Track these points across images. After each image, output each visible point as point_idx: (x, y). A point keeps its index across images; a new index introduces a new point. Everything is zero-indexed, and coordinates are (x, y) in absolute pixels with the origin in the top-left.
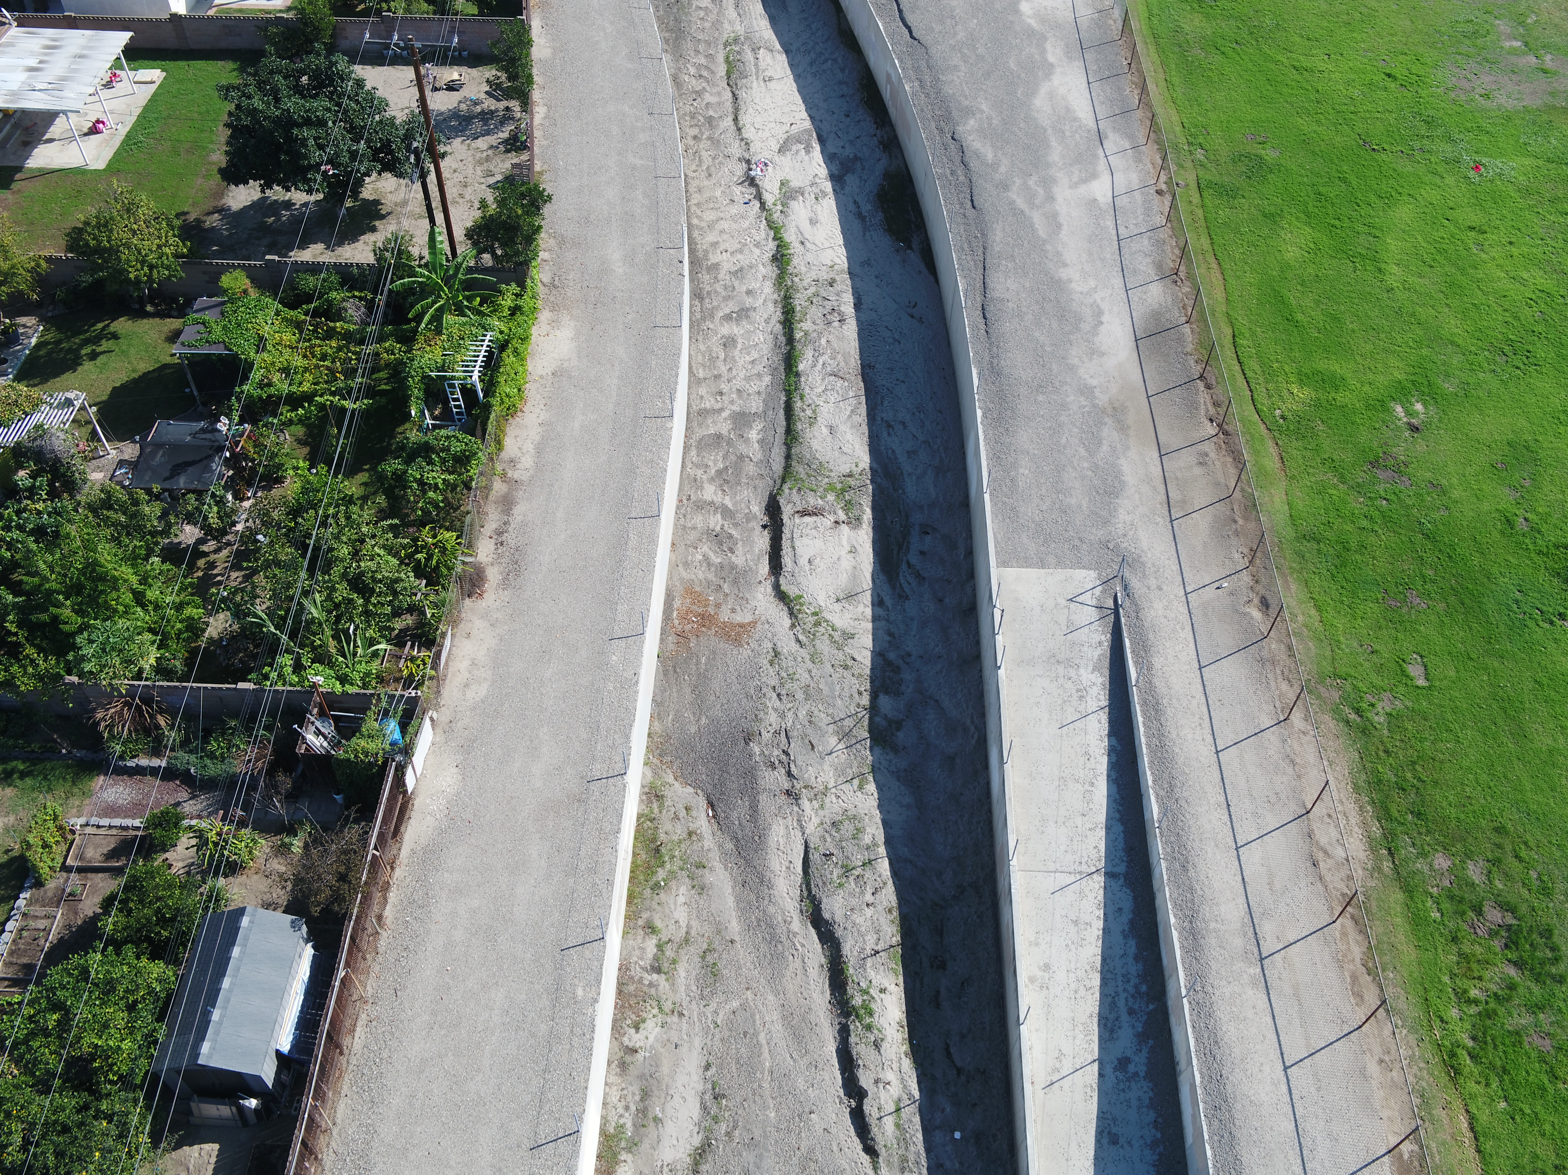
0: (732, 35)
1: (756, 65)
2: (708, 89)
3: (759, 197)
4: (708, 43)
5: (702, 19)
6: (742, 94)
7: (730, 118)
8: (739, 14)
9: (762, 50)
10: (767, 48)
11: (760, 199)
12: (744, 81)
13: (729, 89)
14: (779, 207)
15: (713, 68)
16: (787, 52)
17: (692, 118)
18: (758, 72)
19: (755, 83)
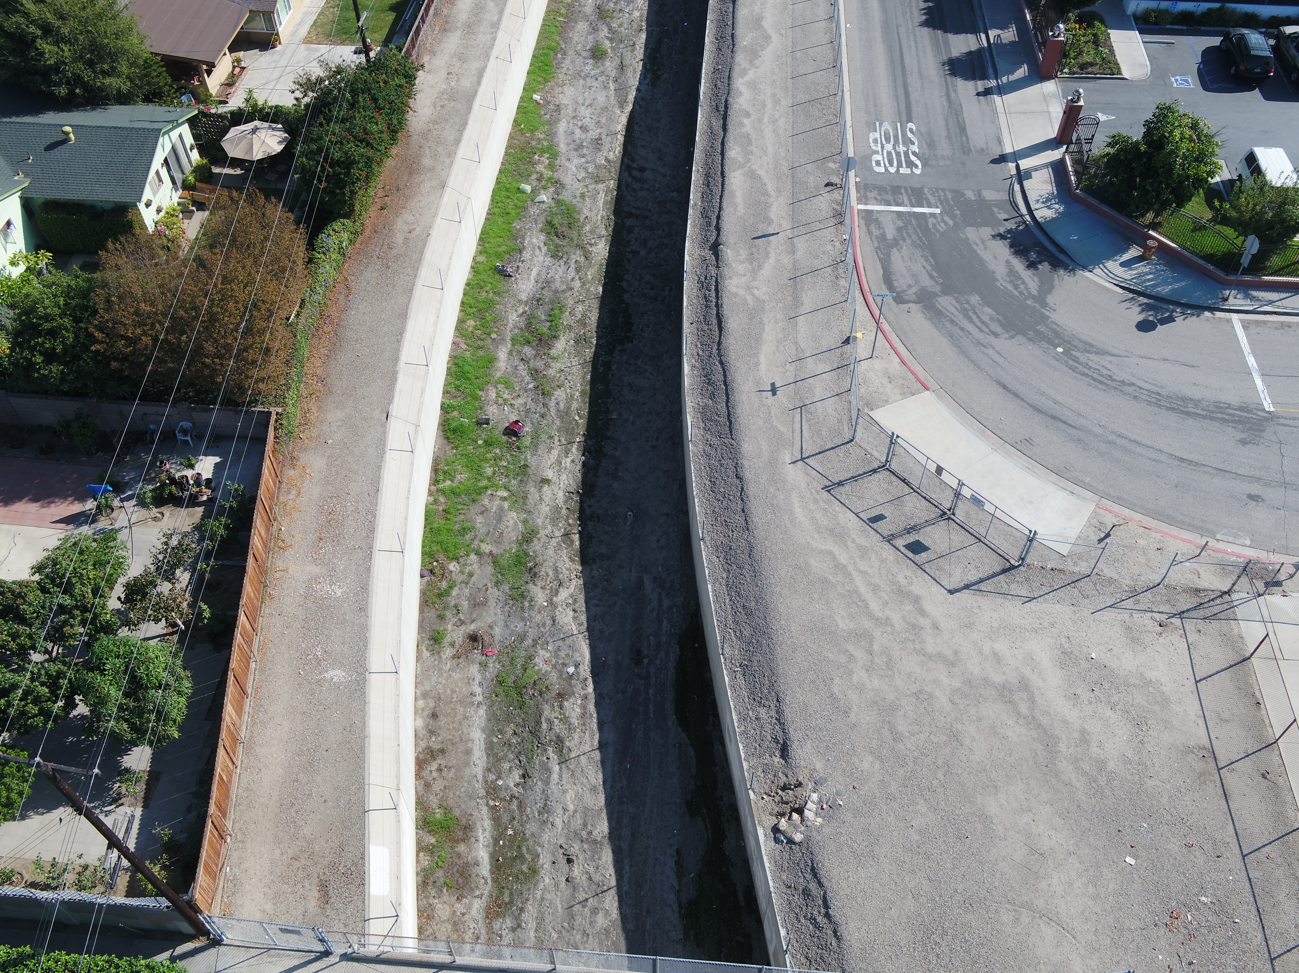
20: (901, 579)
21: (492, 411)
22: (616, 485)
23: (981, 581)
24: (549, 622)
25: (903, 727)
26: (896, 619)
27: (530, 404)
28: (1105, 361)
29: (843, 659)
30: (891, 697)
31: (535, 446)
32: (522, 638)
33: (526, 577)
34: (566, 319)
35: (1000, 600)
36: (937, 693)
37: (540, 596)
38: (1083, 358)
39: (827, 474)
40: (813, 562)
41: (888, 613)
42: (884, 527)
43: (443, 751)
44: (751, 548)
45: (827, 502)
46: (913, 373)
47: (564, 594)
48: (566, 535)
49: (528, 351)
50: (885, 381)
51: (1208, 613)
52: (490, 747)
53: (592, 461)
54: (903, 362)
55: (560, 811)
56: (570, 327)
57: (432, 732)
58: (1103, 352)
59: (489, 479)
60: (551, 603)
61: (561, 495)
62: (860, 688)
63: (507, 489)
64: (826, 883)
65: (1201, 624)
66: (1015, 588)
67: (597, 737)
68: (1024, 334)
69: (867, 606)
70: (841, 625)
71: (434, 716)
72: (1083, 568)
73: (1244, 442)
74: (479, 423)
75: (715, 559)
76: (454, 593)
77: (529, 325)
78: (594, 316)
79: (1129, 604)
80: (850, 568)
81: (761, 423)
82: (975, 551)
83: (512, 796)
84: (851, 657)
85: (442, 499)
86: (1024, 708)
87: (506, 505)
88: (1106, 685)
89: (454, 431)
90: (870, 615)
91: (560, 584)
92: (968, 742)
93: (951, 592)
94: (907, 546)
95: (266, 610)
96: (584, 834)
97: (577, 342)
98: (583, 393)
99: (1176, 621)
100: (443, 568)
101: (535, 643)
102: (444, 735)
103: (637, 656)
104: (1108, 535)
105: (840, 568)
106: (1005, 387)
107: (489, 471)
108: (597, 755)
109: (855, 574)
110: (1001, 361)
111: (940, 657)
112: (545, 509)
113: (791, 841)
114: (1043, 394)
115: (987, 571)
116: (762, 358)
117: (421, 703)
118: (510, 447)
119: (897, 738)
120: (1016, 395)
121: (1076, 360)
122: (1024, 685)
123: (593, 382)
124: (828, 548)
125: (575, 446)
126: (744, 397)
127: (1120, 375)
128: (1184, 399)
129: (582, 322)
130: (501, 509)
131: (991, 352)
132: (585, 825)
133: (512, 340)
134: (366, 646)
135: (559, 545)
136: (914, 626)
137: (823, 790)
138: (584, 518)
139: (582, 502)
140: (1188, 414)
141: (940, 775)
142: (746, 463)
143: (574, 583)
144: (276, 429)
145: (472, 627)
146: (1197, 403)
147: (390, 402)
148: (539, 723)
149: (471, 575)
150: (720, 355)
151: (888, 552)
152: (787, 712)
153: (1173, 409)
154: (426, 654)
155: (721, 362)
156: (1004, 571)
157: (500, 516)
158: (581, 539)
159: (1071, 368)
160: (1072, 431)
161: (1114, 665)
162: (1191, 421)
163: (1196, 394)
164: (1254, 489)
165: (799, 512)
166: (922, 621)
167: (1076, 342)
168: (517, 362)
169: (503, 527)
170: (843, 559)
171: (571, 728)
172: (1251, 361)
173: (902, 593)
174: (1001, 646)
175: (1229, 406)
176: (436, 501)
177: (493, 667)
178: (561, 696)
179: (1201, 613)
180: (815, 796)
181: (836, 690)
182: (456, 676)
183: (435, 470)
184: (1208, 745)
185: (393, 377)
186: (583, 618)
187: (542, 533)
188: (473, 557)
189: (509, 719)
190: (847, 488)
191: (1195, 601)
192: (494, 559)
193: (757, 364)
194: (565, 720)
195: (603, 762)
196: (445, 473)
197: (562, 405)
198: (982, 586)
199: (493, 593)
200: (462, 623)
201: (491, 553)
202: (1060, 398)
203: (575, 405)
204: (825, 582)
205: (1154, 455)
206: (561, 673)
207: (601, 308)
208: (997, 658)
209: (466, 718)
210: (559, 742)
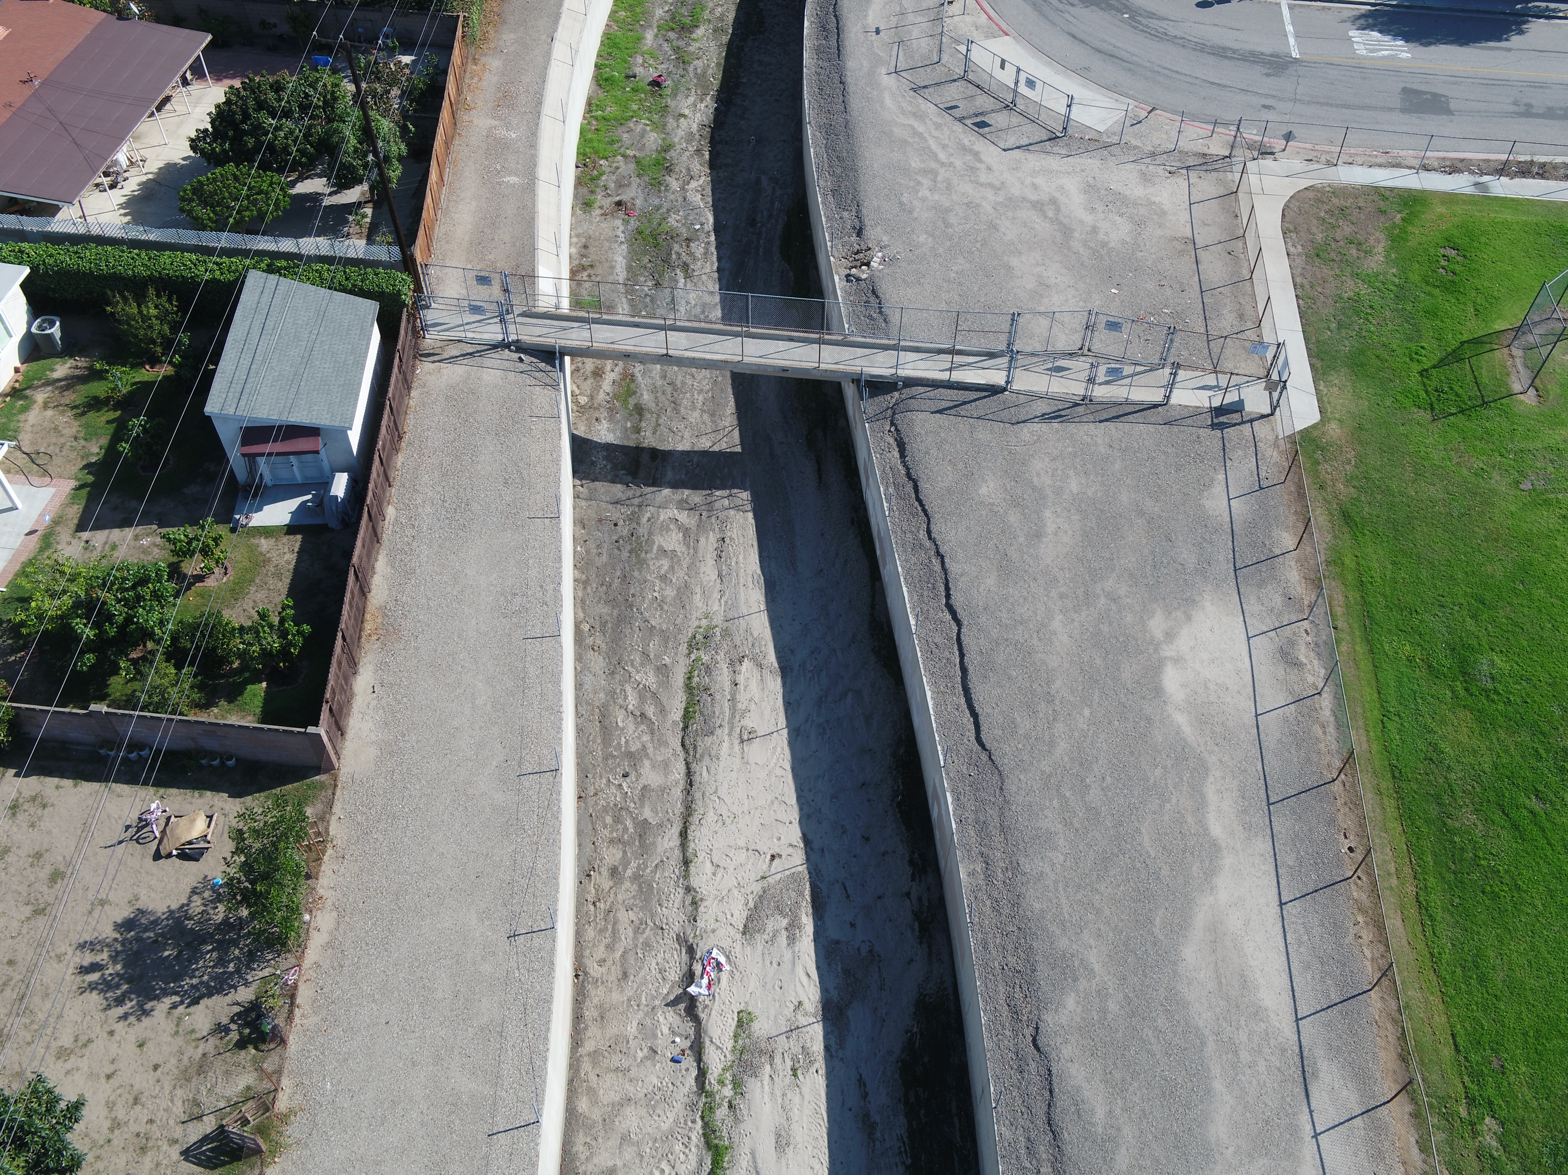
0: (704, 623)
1: (733, 700)
2: (650, 751)
3: (697, 1049)
4: (665, 639)
5: (663, 578)
6: (702, 773)
7: (676, 830)
8: (720, 575)
9: (746, 663)
10: (753, 659)
11: (699, 1060)
12: (708, 740)
13: (682, 755)
14: (728, 1091)
15: (664, 701)
16: (785, 670)
17: (617, 820)
18: (733, 716)
19: (726, 745)
20: (966, 141)
21: (639, 70)
22: (742, 122)
23: (1031, 144)
24: (680, 199)
25: (953, 220)
26: (958, 163)
27: (671, 68)
28: (1164, 24)
29: (912, 184)
30: (947, 205)
31: (674, 95)
32: (658, 208)
33: (664, 172)
34: (706, 15)
35: (1043, 156)
36: (984, 204)
37: (675, 185)
38: (1145, 21)
39: (916, 81)
40: (895, 130)
41: (952, 160)
42: (957, 113)
43: (592, 266)
44: (847, 122)
45: (913, 97)
46: (997, 25)
47: (693, 184)
48: (698, 151)
49: (672, 35)
50: (973, 29)
51: (1210, 168)
52: (629, 269)
53: (723, 108)
54: (990, 18)
55: (683, 302)
56: (709, 21)
57: (583, 256)
58: (1164, 19)
59: (634, 111)
60: (683, 188)
61: (695, 127)
62: (924, 200)
63: (649, 120)
64: (880, 295)
65: (1202, 174)
66: (1056, 149)
67: (716, 265)
68: (1097, 5)
69: (936, 155)
70: (913, 165)
71: (585, 247)
72: (1115, 139)
73: (1268, 75)
74: (628, 77)
75: (818, 134)
76: (603, 178)
77: (673, 19)
78: (731, 16)
79: (1148, 160)
80: (926, 135)
81: (864, 50)
82: (1029, 128)
83: (646, 295)
84: (919, 183)
85: (594, 123)
86: (1050, 214)
87: (648, 128)
88: (1119, 204)
89: (606, 80)
90: (937, 161)
91: (692, 178)
92: (1003, 229)
93: (1005, 150)
94: (973, 124)
95: (456, 142)
96: (702, 317)
97: (715, 31)
98: (718, 64)
99: (1184, 171)
100: (594, 162)
101: (668, 211)
102: (593, 257)
103: (752, 222)
104: (1140, 122)
105: (916, 133)
106: (1074, 37)
107: (635, 107)
108: (716, 275)
109: (929, 138)
110: (1074, 21)
111: (991, 185)
112: (681, 133)
113: (858, 279)
114: (1105, 41)
115: (1037, 139)
116: (870, 13)
117: (575, 240)
118: (653, 93)
119: (948, 225)
120: (1083, 42)
121: (1139, 22)
122: (1053, 201)
123: (727, 58)
124: (910, 122)
125: (709, 97)
126: (852, 35)
127: (1172, 31)
128: (1225, 49)
129: (721, 19)
130: (645, 130)
131: (1067, 15)
132: (703, 312)
133: (658, 27)
134: (535, 165)
135: (692, 156)
136: (972, 168)
137: (886, 251)
138: (713, 142)
139: (712, 133)
140: (1226, 57)
141: (978, 245)
142: (849, 73)
143: (703, 178)
144: (463, 27)
145: (618, 198)
146: (1234, 51)
147: (555, 30)
148: (669, 254)
149: (617, 168)
150: (835, 12)
151: (958, 127)
152: (864, 211)
153: (1213, 54)
154: (579, 212)
155: (836, 16)
156: (1050, 140)
157: (643, 134)
158: (710, 155)
159: (1133, 27)
160: (1125, 64)
161: (1128, 193)
162: (1226, 62)
163: (1236, 46)
164: (1268, 102)
165: (888, 102)
166: (978, 165)
167: (1141, 12)
168: (661, 42)
169: (645, 141)
170: (921, 129)
171: (695, 259)
172: (1289, 28)
173: (964, 149)
174: (1040, 181)
175: (1262, 54)
176: (589, 123)
177: (633, 223)
178: (688, 240)
179: (1205, 167)
180: (880, 254)
181: (904, 200)
182: (604, 225)
183: (589, 104)
184: (1190, 236)
185: (557, 17)
186: (710, 200)
187: (678, 146)
188: (619, 158)
189: (645, 253)
190: (931, 90)
191: (1201, 161)
192: (638, 161)
193: (866, 16)
194: (691, 254)
195: (720, 279)
196: (597, 106)
197: (699, 71)
198: (1030, 148)
199: (635, 181)
200: (609, 195)
201: (635, 156)
202: (1119, 44)
203: (710, 71)
204: (905, 142)
205: (1190, 80)
206: (689, 229)
207: (738, 11)
208: (1035, 187)
209: (610, 248)
210: (685, 267)
